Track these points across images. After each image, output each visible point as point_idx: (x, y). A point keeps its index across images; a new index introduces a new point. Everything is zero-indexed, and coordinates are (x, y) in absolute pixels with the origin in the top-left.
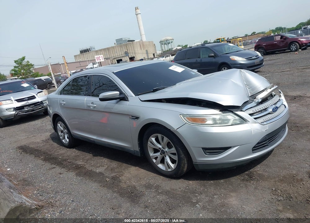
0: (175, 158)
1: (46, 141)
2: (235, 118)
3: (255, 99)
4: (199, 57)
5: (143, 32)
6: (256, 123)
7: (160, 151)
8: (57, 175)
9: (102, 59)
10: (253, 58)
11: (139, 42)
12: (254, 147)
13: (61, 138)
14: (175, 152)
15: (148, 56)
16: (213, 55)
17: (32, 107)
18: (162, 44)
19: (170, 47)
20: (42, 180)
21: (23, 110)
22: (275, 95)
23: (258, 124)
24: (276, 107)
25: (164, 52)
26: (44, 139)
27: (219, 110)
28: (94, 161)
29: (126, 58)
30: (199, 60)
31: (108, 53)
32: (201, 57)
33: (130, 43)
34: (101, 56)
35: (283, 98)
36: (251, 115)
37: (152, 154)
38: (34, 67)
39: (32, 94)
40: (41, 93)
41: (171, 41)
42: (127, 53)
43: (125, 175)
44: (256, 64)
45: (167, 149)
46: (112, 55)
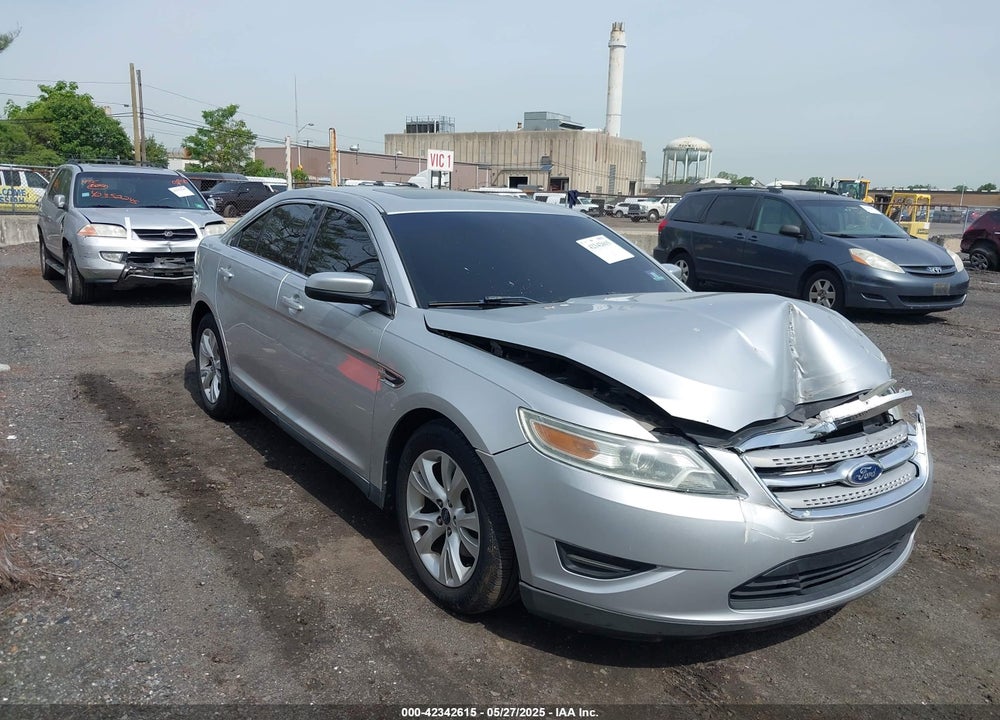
0: (474, 548)
1: (165, 379)
2: (701, 467)
3: (814, 417)
4: (751, 228)
5: (617, 106)
6: (769, 504)
7: (438, 510)
8: (128, 495)
9: (446, 164)
10: (932, 271)
11: (597, 135)
12: (741, 588)
13: (203, 379)
14: (476, 528)
15: (612, 185)
16: (797, 229)
17: (177, 263)
18: (669, 158)
19: (692, 174)
20: (78, 498)
21: (149, 266)
22: (895, 422)
23: (776, 512)
24: (877, 466)
25: (670, 183)
26: (165, 370)
27: (653, 427)
28: (259, 480)
29: (540, 176)
30: (747, 235)
31: (489, 150)
32: (757, 229)
33: (567, 133)
34: (446, 153)
35: (920, 439)
36: (762, 471)
37: (413, 512)
38: (254, 144)
39: (191, 222)
40: (217, 227)
41: (704, 153)
42: (547, 163)
43: (318, 556)
44: (934, 294)
45: (459, 511)
46: (501, 157)
